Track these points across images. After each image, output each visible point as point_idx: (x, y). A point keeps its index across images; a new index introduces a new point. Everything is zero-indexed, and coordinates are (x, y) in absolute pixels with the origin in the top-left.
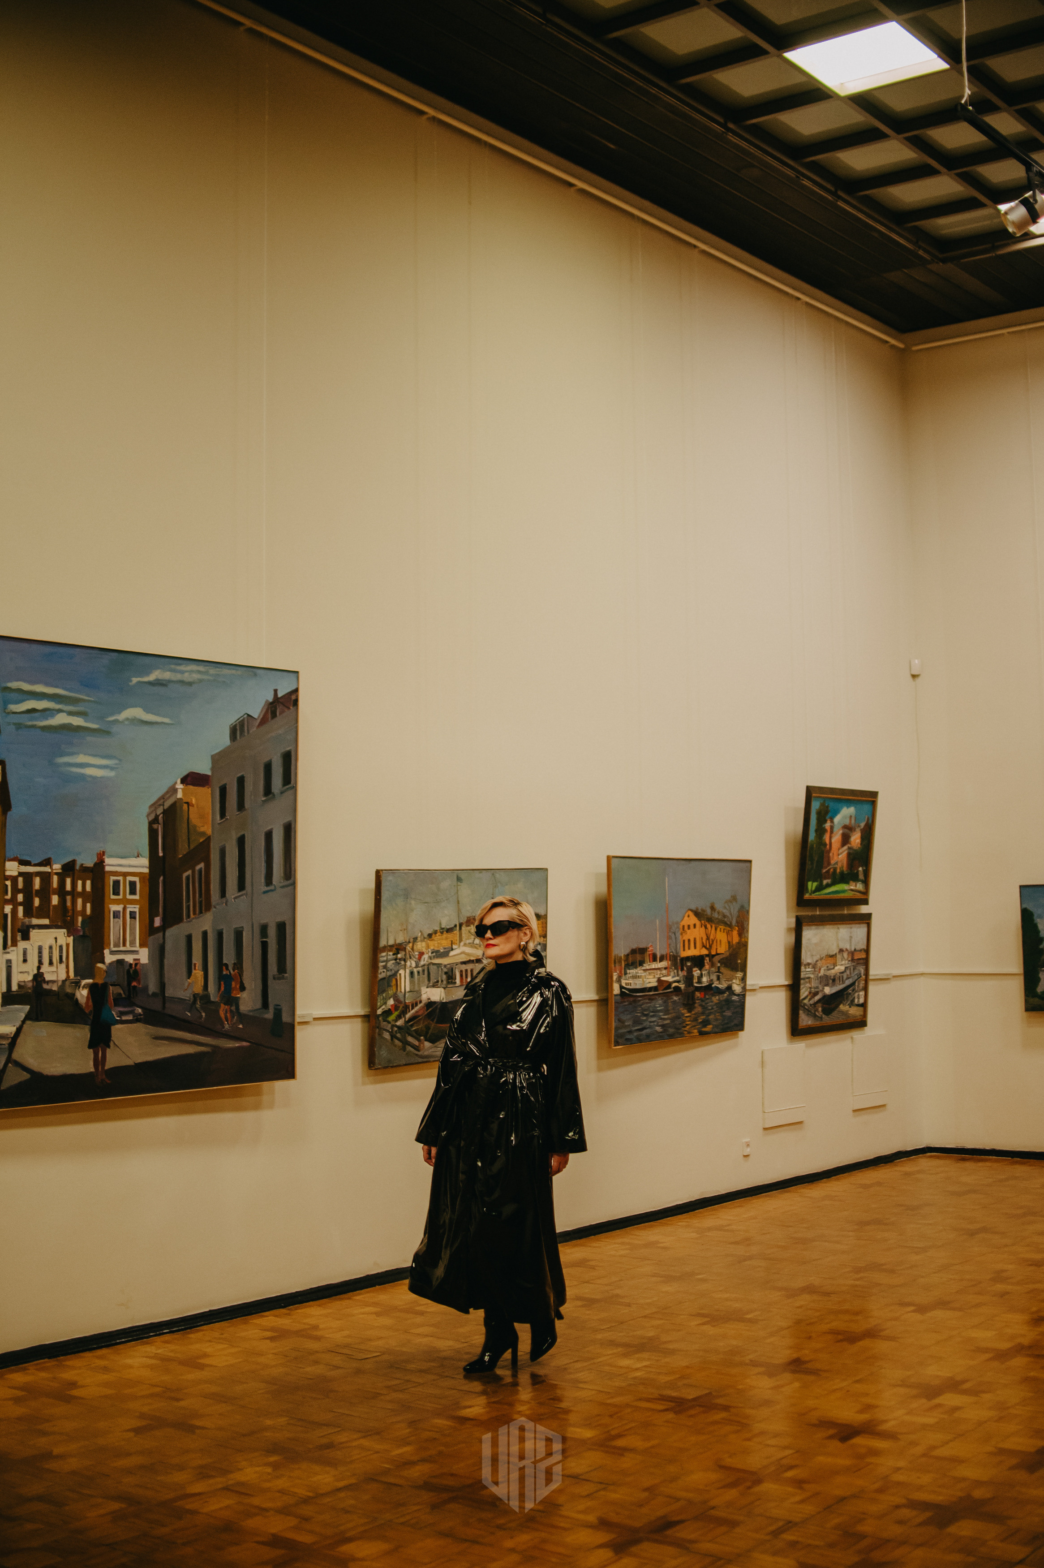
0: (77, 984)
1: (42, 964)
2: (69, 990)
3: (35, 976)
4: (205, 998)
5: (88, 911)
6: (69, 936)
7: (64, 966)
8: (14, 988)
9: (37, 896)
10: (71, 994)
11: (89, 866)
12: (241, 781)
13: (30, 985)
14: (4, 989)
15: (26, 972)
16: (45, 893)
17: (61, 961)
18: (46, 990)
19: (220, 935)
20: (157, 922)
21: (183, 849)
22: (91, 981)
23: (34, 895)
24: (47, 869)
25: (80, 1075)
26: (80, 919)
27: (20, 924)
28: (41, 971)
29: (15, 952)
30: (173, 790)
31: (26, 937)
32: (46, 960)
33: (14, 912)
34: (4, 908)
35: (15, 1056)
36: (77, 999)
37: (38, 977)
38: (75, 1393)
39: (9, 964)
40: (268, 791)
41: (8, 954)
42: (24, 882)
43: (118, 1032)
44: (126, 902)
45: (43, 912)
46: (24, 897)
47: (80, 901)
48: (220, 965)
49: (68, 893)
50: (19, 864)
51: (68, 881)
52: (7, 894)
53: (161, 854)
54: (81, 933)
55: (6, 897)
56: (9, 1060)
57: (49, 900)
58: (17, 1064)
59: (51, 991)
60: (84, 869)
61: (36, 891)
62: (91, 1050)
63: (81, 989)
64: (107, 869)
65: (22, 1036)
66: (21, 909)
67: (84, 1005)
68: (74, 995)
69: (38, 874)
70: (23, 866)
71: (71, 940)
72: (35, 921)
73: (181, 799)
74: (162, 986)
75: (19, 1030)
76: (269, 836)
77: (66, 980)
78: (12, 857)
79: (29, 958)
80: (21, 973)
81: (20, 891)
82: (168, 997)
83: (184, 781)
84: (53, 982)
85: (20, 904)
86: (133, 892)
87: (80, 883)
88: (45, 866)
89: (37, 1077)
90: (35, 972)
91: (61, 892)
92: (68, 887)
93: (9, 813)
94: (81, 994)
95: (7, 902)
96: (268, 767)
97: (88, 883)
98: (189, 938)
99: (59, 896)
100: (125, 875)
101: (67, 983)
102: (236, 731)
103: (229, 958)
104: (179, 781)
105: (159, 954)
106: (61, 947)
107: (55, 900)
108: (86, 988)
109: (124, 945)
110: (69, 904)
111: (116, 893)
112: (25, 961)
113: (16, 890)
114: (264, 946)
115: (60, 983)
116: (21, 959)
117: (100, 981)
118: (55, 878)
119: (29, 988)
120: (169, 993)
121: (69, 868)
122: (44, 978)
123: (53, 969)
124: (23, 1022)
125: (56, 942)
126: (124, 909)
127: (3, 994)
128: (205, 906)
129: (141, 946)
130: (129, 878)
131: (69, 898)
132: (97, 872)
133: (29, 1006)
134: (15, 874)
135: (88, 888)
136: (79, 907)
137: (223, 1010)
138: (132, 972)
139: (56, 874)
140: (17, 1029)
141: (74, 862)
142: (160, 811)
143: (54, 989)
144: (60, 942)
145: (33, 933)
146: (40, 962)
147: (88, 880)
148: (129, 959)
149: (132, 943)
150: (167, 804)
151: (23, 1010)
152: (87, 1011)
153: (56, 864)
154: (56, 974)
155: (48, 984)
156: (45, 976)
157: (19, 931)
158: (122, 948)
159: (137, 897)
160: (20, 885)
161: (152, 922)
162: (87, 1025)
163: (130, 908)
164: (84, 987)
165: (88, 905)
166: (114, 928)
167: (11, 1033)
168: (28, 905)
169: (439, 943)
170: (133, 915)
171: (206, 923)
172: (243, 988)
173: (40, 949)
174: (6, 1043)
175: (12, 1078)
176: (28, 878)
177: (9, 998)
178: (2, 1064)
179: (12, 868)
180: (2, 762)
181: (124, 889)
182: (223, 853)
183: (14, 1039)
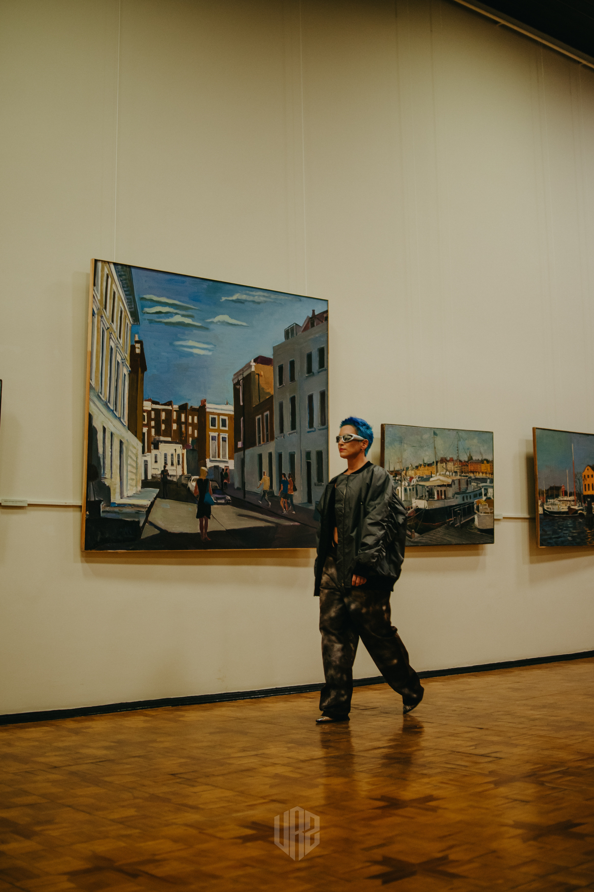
0: (189, 479)
1: (167, 465)
2: (184, 482)
3: (162, 472)
4: (271, 493)
5: (196, 435)
6: (184, 449)
7: (180, 466)
8: (150, 477)
9: (163, 423)
10: (186, 484)
11: (196, 407)
12: (292, 363)
13: (159, 476)
14: (143, 478)
15: (157, 469)
16: (168, 421)
17: (179, 464)
18: (169, 480)
19: (280, 456)
20: (240, 445)
21: (255, 402)
22: (197, 477)
23: (161, 423)
24: (170, 408)
25: (191, 534)
26: (191, 439)
27: (153, 439)
28: (166, 469)
29: (150, 456)
30: (249, 366)
31: (157, 447)
32: (169, 462)
33: (149, 432)
34: (142, 429)
35: (150, 519)
36: (189, 488)
37: (164, 472)
39: (146, 463)
40: (310, 370)
41: (145, 457)
42: (155, 414)
43: (214, 509)
44: (219, 431)
45: (167, 433)
46: (155, 423)
47: (190, 428)
48: (280, 474)
49: (183, 423)
50: (152, 403)
51: (183, 416)
52: (144, 421)
53: (242, 404)
54: (192, 448)
55: (144, 423)
56: (146, 521)
57: (171, 427)
58: (151, 524)
59: (172, 481)
60: (193, 409)
61: (163, 420)
62: (198, 519)
63: (191, 481)
64: (208, 410)
65: (154, 507)
66: (153, 431)
67: (193, 492)
68: (187, 485)
69: (164, 410)
70: (155, 405)
71: (185, 451)
72: (162, 438)
73: (254, 372)
74: (243, 484)
75: (152, 504)
76: (311, 398)
77: (182, 475)
78: (147, 399)
79: (158, 460)
80: (153, 469)
81: (152, 420)
82: (247, 491)
83: (255, 361)
84: (174, 476)
85: (153, 427)
86: (224, 425)
87: (190, 417)
88: (169, 405)
89: (164, 533)
90: (163, 469)
91: (178, 421)
92: (183, 419)
93: (145, 372)
94: (192, 485)
95: (145, 425)
96: (309, 357)
97: (196, 418)
98: (260, 456)
99: (177, 425)
100: (219, 415)
101: (183, 477)
102: (288, 333)
103: (286, 470)
104: (252, 361)
105: (242, 464)
106: (179, 455)
107: (175, 426)
108: (195, 481)
109: (219, 457)
110: (183, 429)
111: (213, 425)
112: (156, 462)
113: (150, 419)
114: (309, 465)
115: (178, 477)
116: (154, 460)
117: (204, 478)
118: (175, 413)
119: (159, 478)
120: (248, 488)
121: (183, 408)
122: (168, 473)
123: (174, 468)
124: (155, 499)
125: (176, 452)
126: (219, 435)
127: (142, 481)
128: (271, 437)
129: (229, 458)
130: (222, 417)
131: (183, 426)
132: (201, 411)
133: (159, 489)
134: (150, 409)
135: (196, 421)
136: (190, 432)
137: (282, 502)
138: (224, 474)
139: (175, 411)
140: (151, 502)
141: (186, 404)
142: (240, 378)
143: (174, 480)
144: (178, 452)
145: (161, 445)
146: (166, 463)
147: (196, 416)
148: (222, 466)
149: (224, 456)
150: (245, 374)
151: (154, 492)
152: (195, 495)
153: (175, 405)
154: (176, 472)
155: (170, 477)
156: (169, 472)
157: (152, 443)
158: (217, 459)
159: (226, 429)
160: (153, 416)
161: (236, 444)
162: (196, 504)
163: (222, 435)
164: (193, 481)
165: (196, 431)
166: (212, 446)
167: (148, 505)
168: (157, 428)
169: (424, 472)
170: (224, 439)
171: (271, 447)
172: (295, 489)
173: (166, 455)
174: (144, 510)
175: (148, 532)
176: (158, 412)
177: (146, 484)
178: (141, 524)
179: (147, 406)
180: (140, 342)
181: (219, 423)
182: (281, 406)
183: (149, 509)
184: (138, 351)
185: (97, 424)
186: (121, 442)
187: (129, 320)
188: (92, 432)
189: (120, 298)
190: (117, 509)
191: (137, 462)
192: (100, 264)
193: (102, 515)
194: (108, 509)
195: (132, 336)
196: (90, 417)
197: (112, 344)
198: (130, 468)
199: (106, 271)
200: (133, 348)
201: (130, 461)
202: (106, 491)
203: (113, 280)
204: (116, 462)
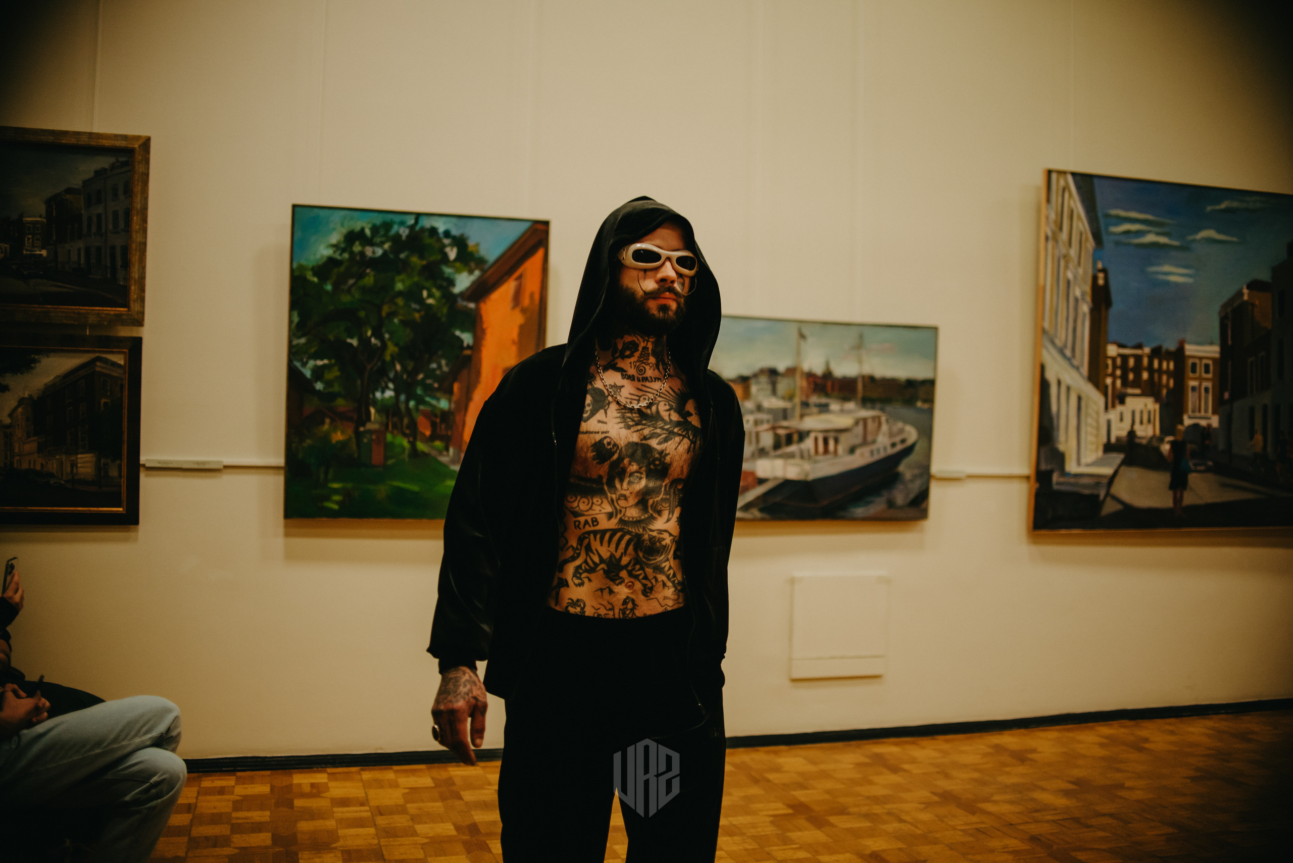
0: (1161, 440)
1: (1135, 424)
2: (1155, 443)
3: (1129, 433)
4: (1263, 457)
5: (1172, 385)
6: (1156, 404)
7: (1151, 426)
8: (1113, 440)
9: (1131, 372)
10: (1157, 447)
11: (1172, 350)
13: (1125, 439)
14: (1105, 440)
16: (1138, 369)
17: (1149, 421)
18: (1137, 443)
19: (1278, 409)
20: (1226, 395)
21: (1247, 340)
22: (1172, 438)
23: (1129, 371)
24: (1138, 352)
25: (1162, 509)
26: (1165, 390)
27: (1118, 393)
28: (1134, 429)
29: (1114, 414)
30: (1240, 294)
31: (1122, 402)
33: (1114, 383)
34: (1105, 380)
35: (1112, 492)
37: (1132, 434)
38: (1147, 745)
39: (1109, 423)
41: (1108, 415)
42: (1122, 361)
43: (1193, 478)
44: (1201, 379)
45: (1137, 383)
46: (1121, 372)
47: (1164, 378)
48: (1277, 431)
49: (1156, 371)
50: (1118, 347)
51: (1156, 362)
52: (1108, 370)
53: (1230, 342)
54: (1166, 402)
55: (1107, 372)
56: (1108, 494)
57: (1141, 375)
58: (1114, 497)
60: (1168, 353)
61: (1131, 368)
62: (1172, 491)
64: (1187, 353)
65: (1118, 477)
66: (1119, 381)
67: (1167, 457)
68: (1159, 448)
69: (1132, 355)
70: (1121, 349)
71: (1157, 407)
72: (1130, 391)
73: (1246, 302)
74: (1229, 445)
75: (1116, 473)
77: (1153, 437)
78: (1112, 342)
79: (1124, 418)
80: (1118, 429)
81: (1118, 368)
82: (1233, 454)
83: (1248, 287)
85: (1119, 377)
86: (1207, 371)
87: (1165, 363)
88: (1138, 349)
89: (1128, 508)
90: (1130, 429)
91: (1150, 369)
92: (1156, 366)
93: (1110, 309)
95: (1108, 375)
97: (1172, 363)
98: (1252, 410)
99: (1149, 373)
100: (1201, 358)
101: (1154, 439)
104: (1245, 287)
105: (1226, 421)
106: (1149, 412)
107: (1145, 375)
108: (1169, 444)
109: (1200, 411)
110: (1156, 379)
111: (1194, 370)
112: (1121, 421)
113: (1115, 367)
115: (1148, 439)
116: (1118, 418)
117: (1180, 438)
118: (1146, 359)
120: (1235, 451)
122: (1136, 434)
123: (1143, 427)
124: (1120, 466)
125: (1146, 407)
126: (1200, 385)
127: (1104, 445)
128: (1266, 385)
129: (1214, 413)
130: (1205, 361)
131: (1156, 375)
132: (1179, 355)
133: (1124, 455)
134: (1115, 354)
135: (1172, 367)
136: (1164, 381)
137: (1279, 468)
138: (1205, 434)
139: (1147, 356)
140: (1114, 471)
141: (1160, 347)
142: (1229, 310)
144: (1148, 408)
145: (1129, 400)
146: (1133, 422)
147: (1172, 361)
148: (1203, 423)
149: (1206, 411)
150: (1235, 305)
151: (1118, 458)
152: (1169, 461)
153: (1146, 348)
154: (1145, 432)
155: (1139, 440)
157: (1117, 398)
158: (1197, 414)
159: (1210, 376)
160: (1119, 363)
161: (1222, 395)
163: (1205, 384)
165: (1172, 381)
166: (1191, 399)
167: (1110, 474)
168: (1124, 377)
170: (1207, 390)
171: (1266, 398)
173: (1133, 413)
174: (1105, 481)
176: (1125, 358)
177: (1108, 448)
178: (1102, 497)
179: (1112, 350)
180: (1104, 270)
181: (1200, 369)
182: (1281, 345)
183: (1112, 479)
184: (1101, 282)
185: (1051, 376)
186: (1079, 399)
187: (1090, 244)
188: (1044, 386)
189: (1079, 217)
190: (1072, 480)
191: (1098, 422)
192: (1054, 176)
193: (1055, 487)
194: (1062, 480)
195: (1094, 263)
196: (1042, 368)
197: (1070, 275)
198: (1089, 429)
199: (1062, 183)
200: (1095, 279)
201: (1089, 420)
202: (1059, 458)
203: (1071, 195)
204: (1073, 422)
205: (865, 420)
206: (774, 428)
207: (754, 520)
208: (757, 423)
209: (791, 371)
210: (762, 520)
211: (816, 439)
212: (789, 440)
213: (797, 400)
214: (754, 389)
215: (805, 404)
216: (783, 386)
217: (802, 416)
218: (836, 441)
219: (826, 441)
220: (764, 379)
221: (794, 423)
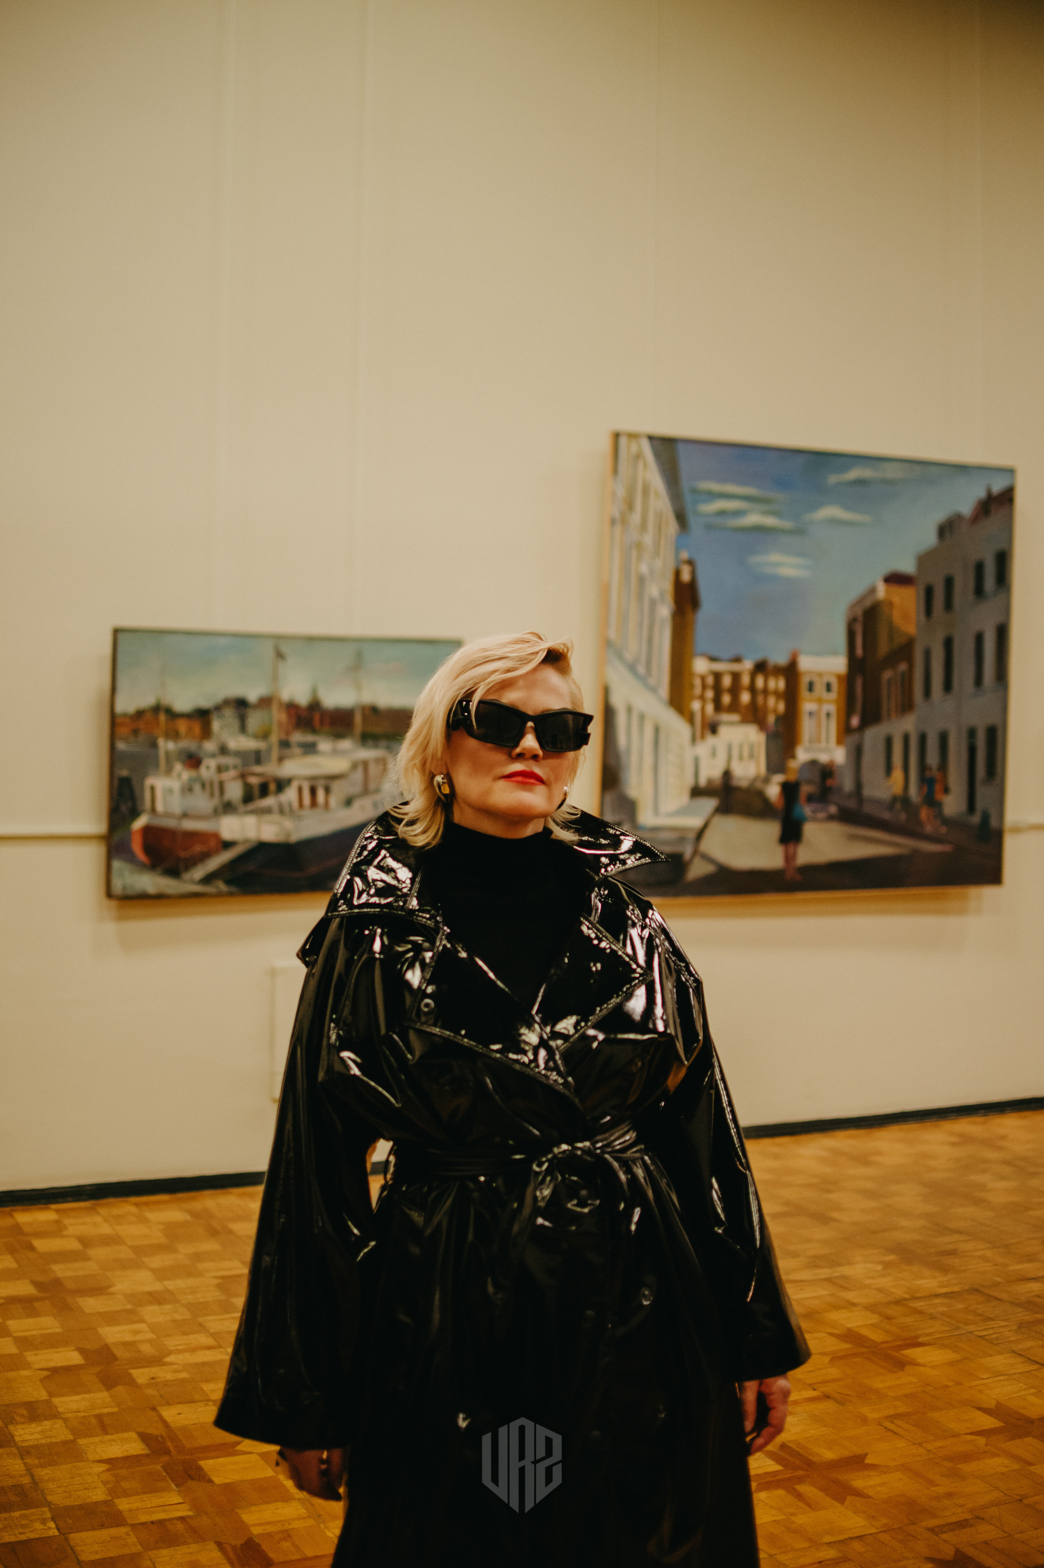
0: (767, 780)
1: (732, 760)
2: (759, 785)
3: (724, 772)
4: (904, 800)
5: (781, 710)
6: (761, 733)
7: (754, 763)
8: (702, 781)
9: (727, 693)
10: (762, 790)
11: (782, 664)
12: (949, 583)
13: (719, 781)
14: (691, 781)
16: (735, 690)
17: (751, 756)
18: (735, 786)
19: (923, 739)
20: (855, 721)
21: (883, 648)
22: (783, 778)
23: (724, 692)
24: (736, 667)
25: (770, 870)
26: (772, 716)
27: (709, 720)
28: (730, 767)
29: (704, 747)
30: (873, 590)
31: (715, 732)
32: (735, 756)
33: (703, 709)
34: (692, 704)
35: (702, 848)
36: (767, 796)
37: (727, 774)
39: (697, 760)
40: (979, 590)
41: (696, 750)
42: (714, 679)
44: (820, 701)
45: (734, 707)
46: (713, 694)
47: (772, 700)
48: (923, 766)
49: (760, 691)
50: (709, 661)
51: (760, 679)
52: (696, 691)
53: (860, 652)
54: (774, 731)
55: (694, 694)
56: (696, 852)
57: (740, 697)
58: (704, 856)
60: (777, 668)
61: (727, 688)
62: (782, 846)
64: (802, 668)
65: (709, 829)
66: (710, 706)
67: (775, 802)
68: (764, 791)
69: (728, 671)
70: (713, 664)
71: (762, 737)
72: (724, 717)
73: (882, 599)
74: (859, 785)
75: (706, 824)
76: (979, 639)
77: (757, 776)
78: (701, 653)
79: (717, 753)
80: (709, 768)
81: (709, 688)
82: (864, 797)
83: (885, 581)
84: (743, 779)
85: (710, 700)
86: (829, 690)
87: (772, 681)
88: (736, 663)
89: (724, 871)
90: (725, 768)
91: (752, 689)
92: (760, 685)
93: (698, 611)
95: (696, 698)
96: (979, 568)
97: (781, 681)
98: (889, 740)
99: (750, 694)
100: (820, 675)
101: (758, 779)
102: (945, 530)
103: (932, 759)
104: (880, 581)
105: (857, 754)
106: (752, 745)
107: (745, 698)
108: (777, 785)
109: (819, 742)
110: (760, 701)
111: (811, 691)
112: (714, 756)
113: (704, 687)
115: (750, 780)
116: (709, 752)
117: (792, 777)
118: (746, 676)
120: (867, 792)
121: (761, 667)
123: (743, 764)
124: (711, 816)
125: (747, 739)
126: (820, 709)
127: (691, 788)
128: (907, 706)
129: (839, 743)
130: (825, 679)
131: (760, 696)
132: (790, 671)
133: (718, 801)
134: (705, 671)
135: (781, 686)
136: (771, 705)
137: (924, 813)
138: (826, 772)
139: (747, 672)
140: (704, 822)
141: (766, 660)
142: (859, 611)
143: (743, 786)
144: (750, 739)
145: (723, 731)
146: (730, 758)
147: (781, 678)
148: (824, 758)
149: (828, 742)
150: (867, 604)
152: (778, 807)
153: (747, 662)
154: (746, 771)
155: (737, 781)
156: (734, 772)
157: (708, 726)
158: (816, 746)
159: (833, 696)
160: (710, 683)
161: (849, 722)
163: (826, 707)
165: (781, 703)
166: (807, 727)
167: (699, 826)
168: (717, 701)
170: (828, 714)
171: (908, 724)
172: (946, 790)
173: (730, 746)
174: (692, 836)
175: (697, 870)
176: (718, 676)
177: (697, 792)
178: (687, 856)
179: (701, 666)
180: (690, 562)
181: (820, 688)
182: (927, 654)
183: (700, 834)
184: (686, 577)
185: (618, 701)
186: (657, 730)
187: (672, 526)
188: (609, 713)
189: (657, 493)
190: (648, 835)
191: (681, 758)
192: (623, 441)
195: (677, 552)
197: (644, 569)
198: (670, 768)
199: (634, 448)
200: (678, 573)
201: (671, 757)
202: (629, 806)
203: (645, 465)
204: (648, 760)
205: (365, 764)
206: (243, 776)
207: (219, 895)
208: (220, 769)
209: (266, 702)
210: (230, 894)
211: (300, 790)
212: (264, 791)
213: (274, 738)
214: (216, 725)
215: (285, 744)
216: (254, 721)
217: (281, 759)
218: (327, 790)
219: (313, 791)
220: (229, 713)
221: (271, 769)
